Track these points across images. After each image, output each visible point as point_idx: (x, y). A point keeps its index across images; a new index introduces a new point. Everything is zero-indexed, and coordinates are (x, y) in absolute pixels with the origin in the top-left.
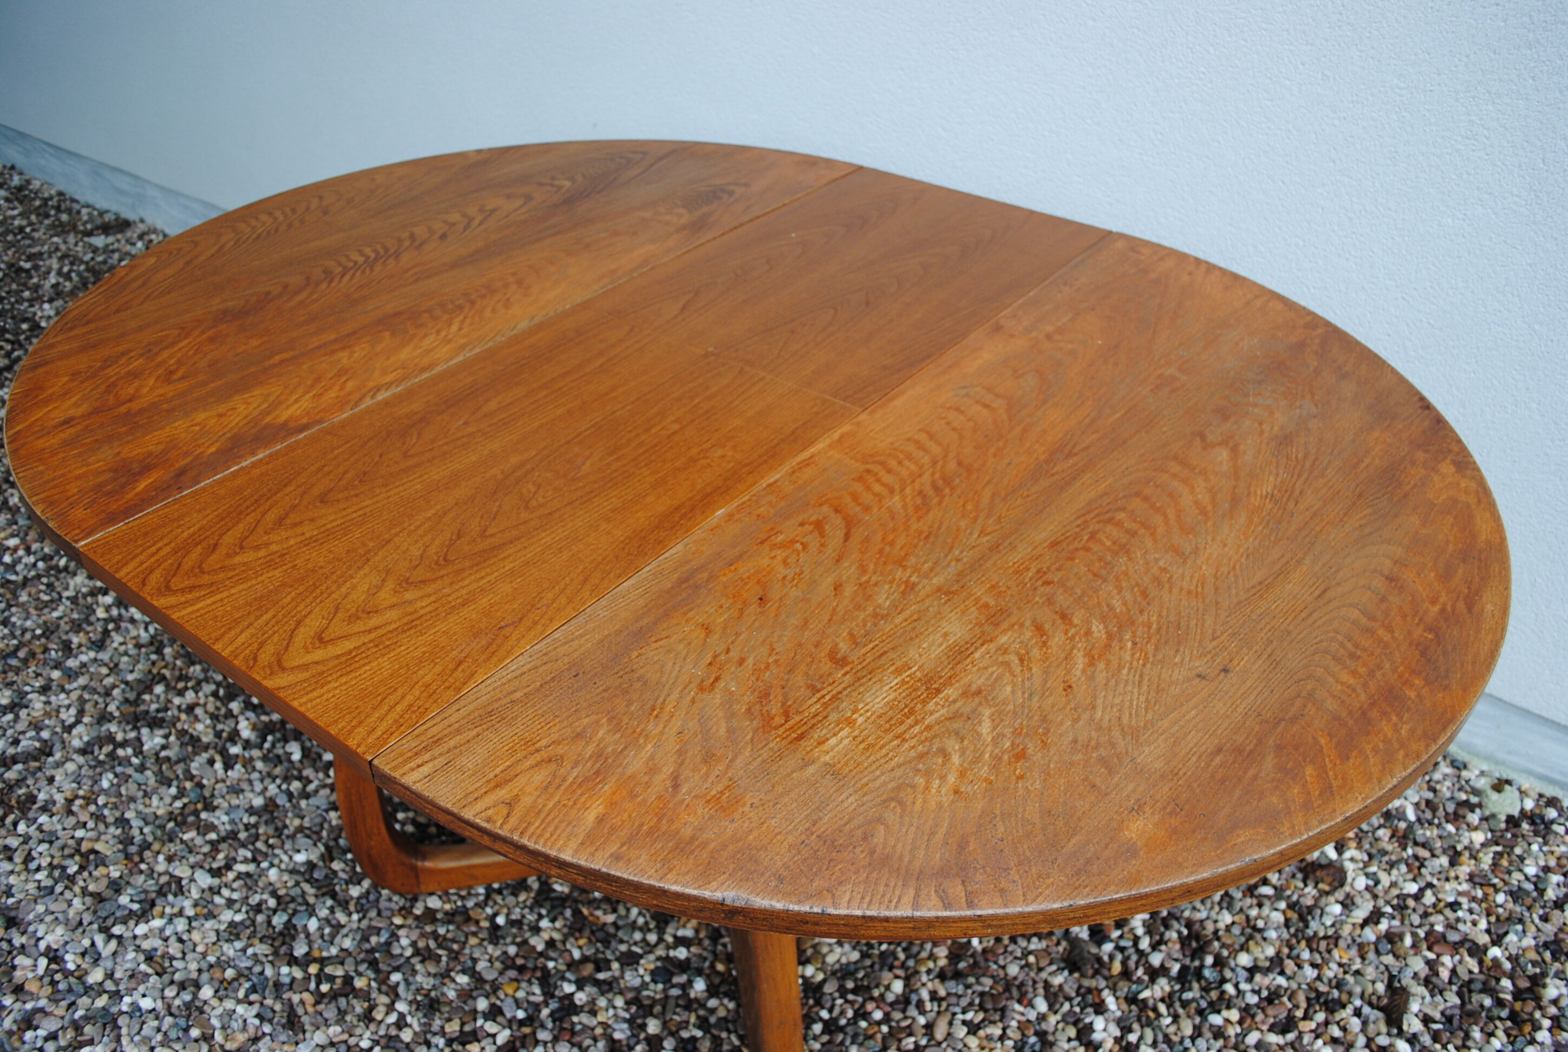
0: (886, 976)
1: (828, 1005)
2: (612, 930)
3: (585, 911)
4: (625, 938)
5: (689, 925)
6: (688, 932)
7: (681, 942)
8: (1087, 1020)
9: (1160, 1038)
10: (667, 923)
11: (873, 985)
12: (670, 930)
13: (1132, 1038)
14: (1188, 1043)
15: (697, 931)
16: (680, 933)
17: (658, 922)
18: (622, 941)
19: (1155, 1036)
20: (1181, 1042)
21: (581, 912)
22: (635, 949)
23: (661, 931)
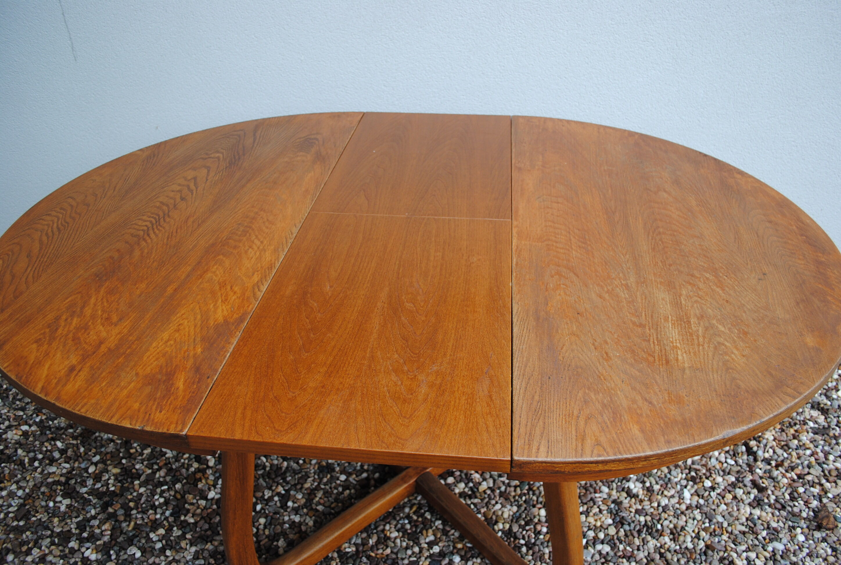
0: (535, 511)
1: (521, 537)
2: (394, 556)
3: (373, 554)
4: (404, 557)
5: (429, 534)
6: (431, 538)
7: (431, 545)
8: (626, 486)
9: (658, 479)
10: (418, 539)
11: (532, 517)
12: (422, 541)
13: (648, 484)
14: (668, 476)
15: (434, 535)
16: (427, 540)
17: (413, 541)
18: (403, 559)
19: (655, 479)
20: (666, 476)
21: (370, 556)
22: (412, 559)
23: (418, 544)
